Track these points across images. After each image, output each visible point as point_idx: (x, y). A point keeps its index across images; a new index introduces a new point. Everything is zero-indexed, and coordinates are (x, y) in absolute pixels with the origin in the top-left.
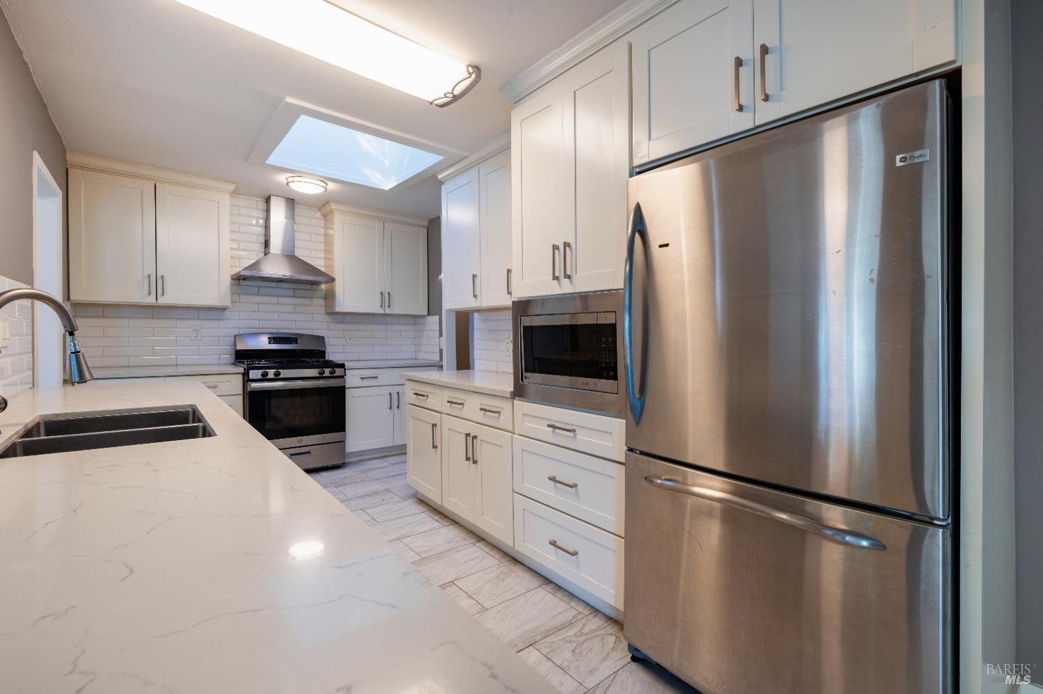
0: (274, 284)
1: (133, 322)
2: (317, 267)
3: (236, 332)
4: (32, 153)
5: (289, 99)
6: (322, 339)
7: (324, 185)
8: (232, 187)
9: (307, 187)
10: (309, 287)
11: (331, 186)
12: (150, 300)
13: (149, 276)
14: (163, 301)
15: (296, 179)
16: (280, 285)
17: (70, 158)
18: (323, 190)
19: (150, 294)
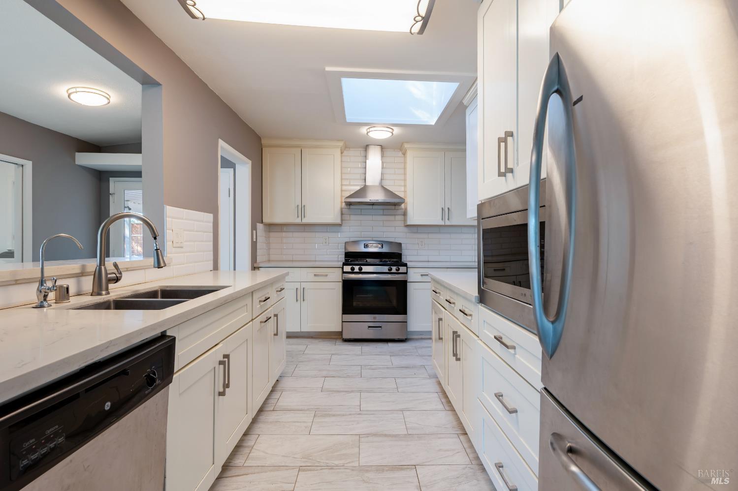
0: (371, 207)
1: (296, 234)
2: (396, 193)
3: (347, 240)
4: (218, 141)
5: (328, 69)
6: (400, 244)
7: (391, 130)
8: (341, 144)
9: (380, 134)
10: (393, 207)
11: (396, 131)
12: (298, 221)
13: (298, 206)
14: (305, 221)
15: (371, 129)
16: (375, 207)
17: (264, 142)
18: (391, 134)
19: (298, 217)
